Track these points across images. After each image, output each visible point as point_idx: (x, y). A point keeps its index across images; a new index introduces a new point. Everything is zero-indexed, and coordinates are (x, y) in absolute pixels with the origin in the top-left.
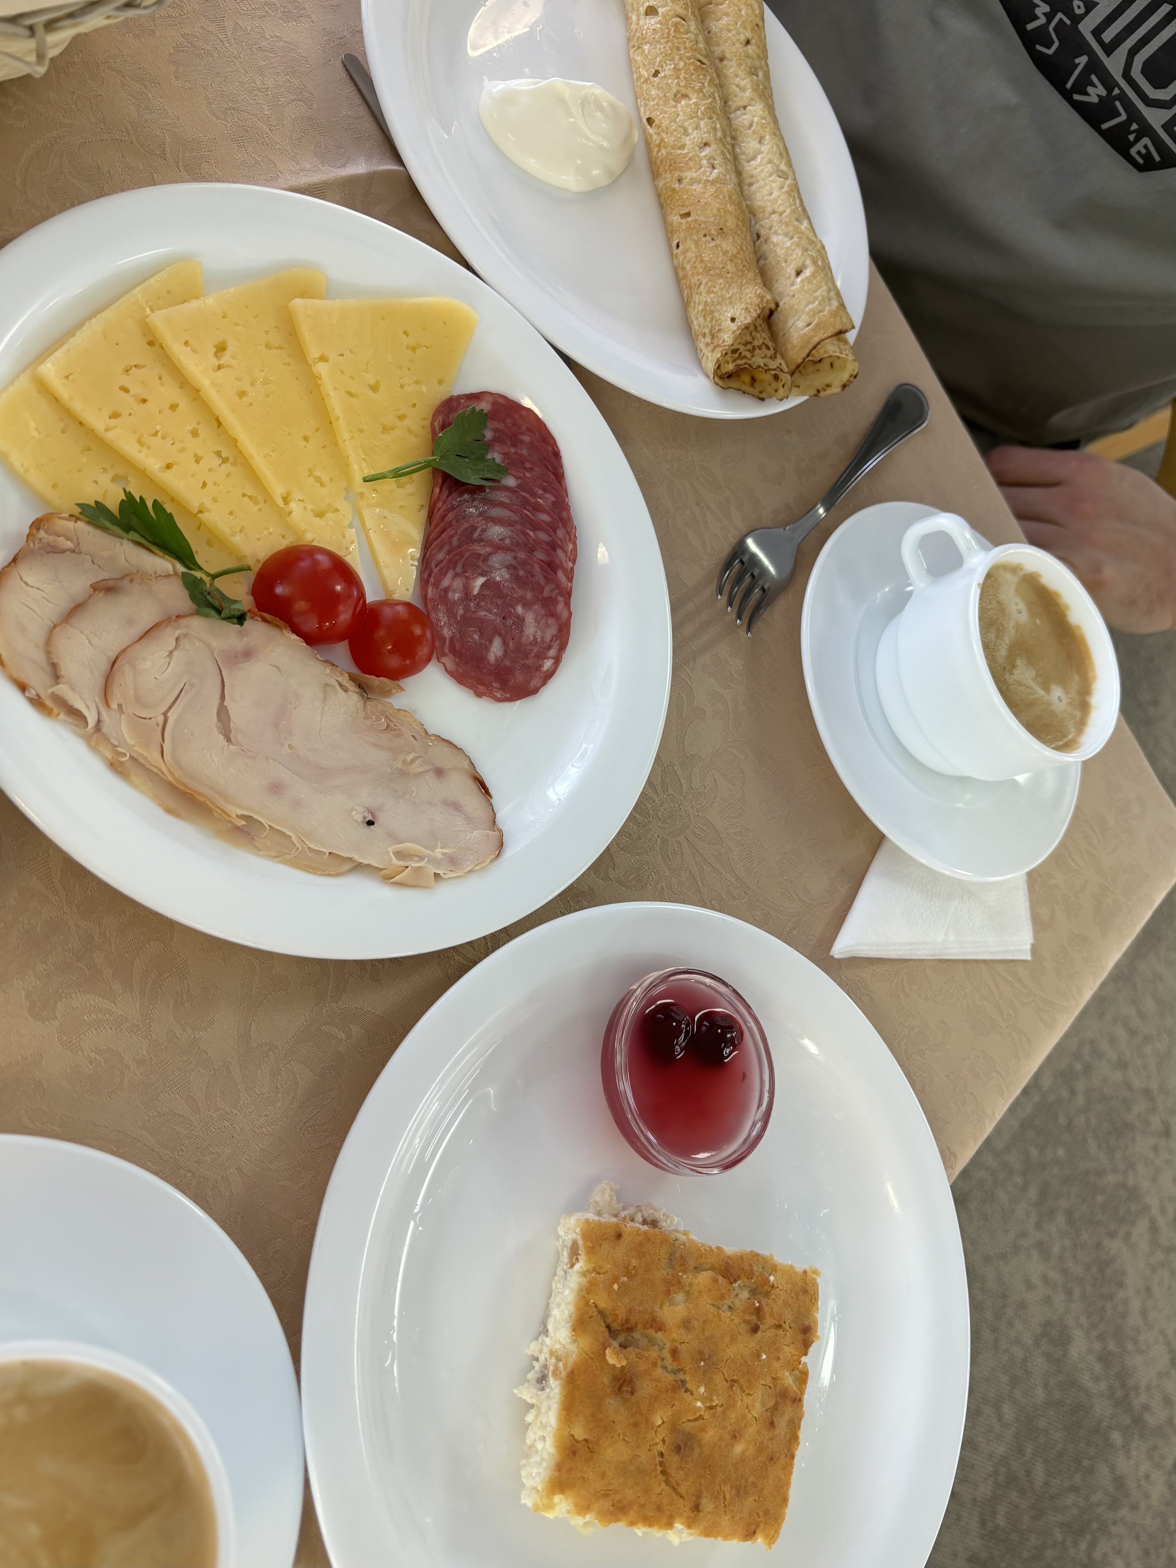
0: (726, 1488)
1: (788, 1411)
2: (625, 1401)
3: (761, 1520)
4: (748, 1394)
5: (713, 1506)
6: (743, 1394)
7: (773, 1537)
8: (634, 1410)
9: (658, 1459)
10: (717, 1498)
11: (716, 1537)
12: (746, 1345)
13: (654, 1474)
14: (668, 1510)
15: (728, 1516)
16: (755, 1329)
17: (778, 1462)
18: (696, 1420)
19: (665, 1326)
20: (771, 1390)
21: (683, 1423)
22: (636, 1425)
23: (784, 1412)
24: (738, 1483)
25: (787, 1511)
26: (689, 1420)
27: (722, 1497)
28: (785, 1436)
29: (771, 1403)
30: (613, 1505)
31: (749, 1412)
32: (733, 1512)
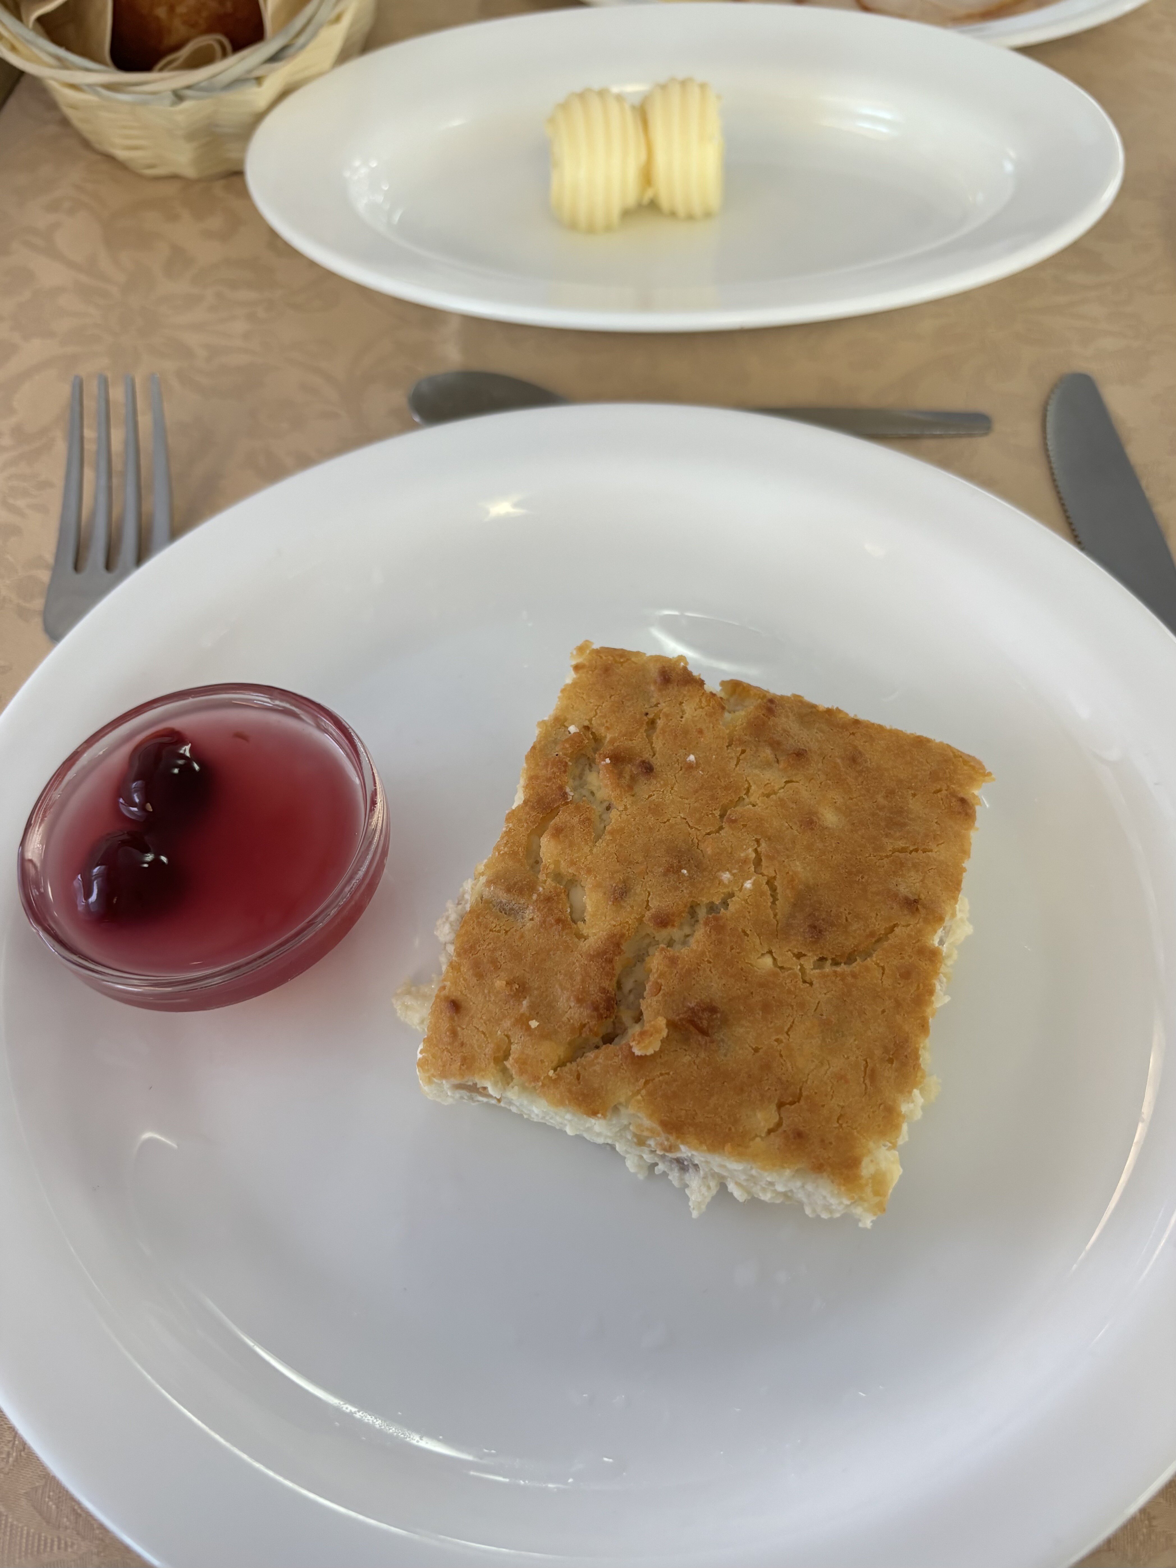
0: (889, 845)
1: (786, 723)
2: (725, 1021)
3: (945, 787)
4: (748, 790)
5: (912, 873)
6: (747, 800)
7: (973, 768)
8: (742, 1008)
9: (828, 968)
10: (902, 864)
11: (964, 870)
12: (669, 789)
13: (850, 979)
14: (910, 957)
15: (932, 845)
16: (648, 769)
17: (860, 748)
18: (774, 889)
19: (615, 935)
20: (748, 750)
21: (775, 915)
22: (766, 1008)
23: (784, 730)
24: (883, 824)
25: (938, 740)
26: (773, 903)
27: (902, 855)
28: (822, 731)
29: (767, 753)
30: (891, 1061)
31: (775, 793)
32: (927, 836)
